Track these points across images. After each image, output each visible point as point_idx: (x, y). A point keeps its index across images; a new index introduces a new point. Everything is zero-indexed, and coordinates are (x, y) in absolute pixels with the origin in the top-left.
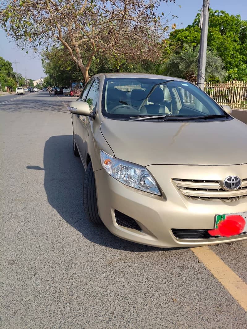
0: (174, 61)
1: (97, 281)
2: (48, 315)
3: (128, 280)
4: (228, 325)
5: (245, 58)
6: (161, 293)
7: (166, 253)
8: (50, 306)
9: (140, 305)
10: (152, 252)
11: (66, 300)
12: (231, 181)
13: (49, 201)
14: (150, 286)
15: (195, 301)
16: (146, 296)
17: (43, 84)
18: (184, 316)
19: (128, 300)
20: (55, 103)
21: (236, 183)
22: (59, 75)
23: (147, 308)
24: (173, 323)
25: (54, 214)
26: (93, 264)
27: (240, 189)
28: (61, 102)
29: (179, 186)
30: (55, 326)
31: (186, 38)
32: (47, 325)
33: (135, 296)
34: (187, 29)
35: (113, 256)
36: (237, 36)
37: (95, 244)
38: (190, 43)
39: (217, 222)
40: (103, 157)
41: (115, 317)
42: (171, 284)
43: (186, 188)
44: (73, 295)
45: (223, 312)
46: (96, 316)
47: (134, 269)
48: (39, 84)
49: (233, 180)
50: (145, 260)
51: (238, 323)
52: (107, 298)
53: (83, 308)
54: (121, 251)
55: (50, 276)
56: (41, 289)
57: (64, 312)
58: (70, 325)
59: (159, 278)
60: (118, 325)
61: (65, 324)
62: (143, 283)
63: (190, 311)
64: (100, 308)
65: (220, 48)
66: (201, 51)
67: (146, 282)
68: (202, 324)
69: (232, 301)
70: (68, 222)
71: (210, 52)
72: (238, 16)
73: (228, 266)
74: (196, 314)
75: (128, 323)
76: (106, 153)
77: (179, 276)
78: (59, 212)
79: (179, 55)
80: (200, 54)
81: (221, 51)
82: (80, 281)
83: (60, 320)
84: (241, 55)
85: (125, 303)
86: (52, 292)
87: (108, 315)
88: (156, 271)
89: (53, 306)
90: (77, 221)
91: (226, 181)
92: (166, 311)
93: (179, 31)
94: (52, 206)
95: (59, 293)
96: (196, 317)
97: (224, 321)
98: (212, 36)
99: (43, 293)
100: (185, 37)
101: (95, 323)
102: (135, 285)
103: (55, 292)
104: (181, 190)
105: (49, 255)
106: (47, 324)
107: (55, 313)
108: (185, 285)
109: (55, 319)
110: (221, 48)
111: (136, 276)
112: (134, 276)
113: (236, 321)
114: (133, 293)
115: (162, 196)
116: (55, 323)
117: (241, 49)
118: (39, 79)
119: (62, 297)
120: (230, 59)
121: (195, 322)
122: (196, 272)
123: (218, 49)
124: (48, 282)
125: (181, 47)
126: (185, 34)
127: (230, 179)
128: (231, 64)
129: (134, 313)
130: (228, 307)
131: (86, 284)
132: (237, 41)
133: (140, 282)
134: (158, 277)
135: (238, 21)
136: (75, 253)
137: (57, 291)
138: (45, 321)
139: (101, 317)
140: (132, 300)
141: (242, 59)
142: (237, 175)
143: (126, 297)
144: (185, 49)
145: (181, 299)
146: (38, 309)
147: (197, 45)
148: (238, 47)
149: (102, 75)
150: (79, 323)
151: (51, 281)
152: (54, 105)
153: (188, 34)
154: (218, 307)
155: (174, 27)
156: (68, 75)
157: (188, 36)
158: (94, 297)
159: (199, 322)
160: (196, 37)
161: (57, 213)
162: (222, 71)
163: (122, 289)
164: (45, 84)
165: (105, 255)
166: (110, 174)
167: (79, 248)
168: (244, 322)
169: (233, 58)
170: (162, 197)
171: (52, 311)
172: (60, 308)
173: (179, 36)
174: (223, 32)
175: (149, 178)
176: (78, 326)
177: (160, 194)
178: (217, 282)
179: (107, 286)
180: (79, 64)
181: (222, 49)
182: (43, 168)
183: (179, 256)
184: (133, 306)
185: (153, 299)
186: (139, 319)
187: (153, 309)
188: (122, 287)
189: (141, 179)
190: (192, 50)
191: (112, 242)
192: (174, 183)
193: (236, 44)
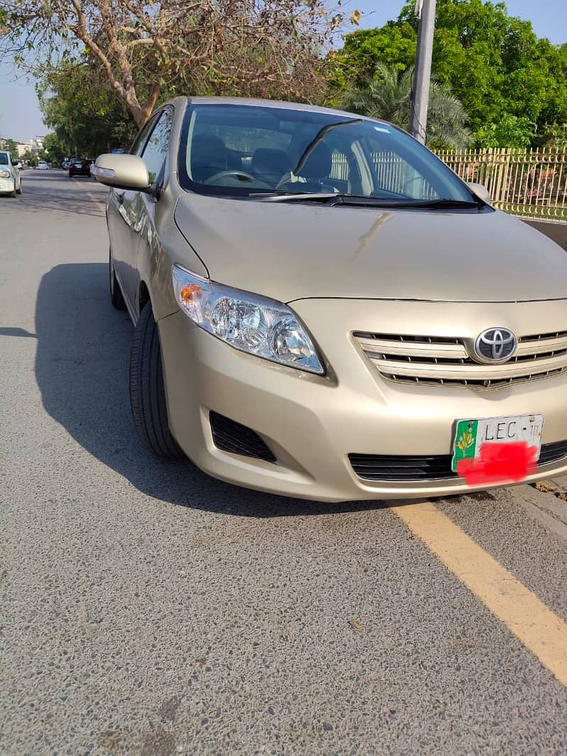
0: (355, 103)
1: (163, 587)
2: (34, 670)
3: (241, 582)
4: (482, 674)
5: (513, 105)
6: (322, 610)
7: (336, 518)
8: (41, 648)
9: (272, 638)
10: (301, 517)
11: (83, 634)
12: (492, 339)
13: (45, 408)
14: (296, 594)
15: (404, 626)
16: (285, 617)
17: (41, 153)
18: (378, 660)
19: (243, 629)
20: (69, 195)
21: (506, 345)
22: (81, 128)
23: (288, 647)
24: (351, 678)
25: (59, 435)
26: (155, 548)
27: (512, 360)
28: (85, 192)
29: (369, 352)
30: (53, 697)
31: (382, 51)
32: (32, 694)
33: (258, 618)
34: (386, 29)
35: (204, 527)
36: (499, 52)
37: (161, 501)
38: (390, 63)
39: (458, 437)
40: (179, 280)
41: (208, 669)
42: (346, 588)
43: (385, 355)
44: (101, 621)
45: (470, 647)
46: (158, 669)
47: (257, 557)
48: (30, 151)
49: (498, 337)
50: (284, 535)
51: (505, 669)
52: (187, 626)
53: (125, 649)
54: (227, 516)
55: (43, 577)
56: (19, 609)
57: (76, 663)
58: (91, 693)
59: (317, 576)
60: (216, 688)
61: (78, 690)
62: (278, 587)
63: (392, 649)
64: (171, 650)
65: (458, 78)
66: (419, 73)
67: (285, 585)
68: (421, 676)
69: (492, 622)
70: (92, 453)
71: (436, 86)
72: (501, 6)
73: (481, 546)
74: (408, 655)
75: (241, 682)
76: (187, 271)
77: (365, 571)
78: (71, 432)
79: (366, 90)
80: (416, 79)
81: (461, 86)
82: (122, 587)
83: (66, 683)
84: (506, 97)
85: (234, 635)
86: (48, 616)
87: (191, 665)
88: (310, 559)
89: (48, 649)
90: (117, 452)
91: (481, 340)
92: (334, 652)
93: (367, 33)
94: (54, 418)
95: (64, 618)
96: (407, 661)
97: (474, 666)
98: (442, 48)
99: (23, 618)
100: (379, 49)
101: (156, 686)
102: (260, 593)
103: (54, 615)
104: (373, 360)
105: (42, 530)
106: (30, 693)
107: (52, 664)
108: (381, 590)
109: (54, 678)
110: (460, 78)
111: (263, 571)
112: (257, 572)
113: (502, 665)
114: (254, 612)
115: (327, 375)
116: (53, 689)
117: (505, 83)
118: (32, 141)
119: (73, 625)
120: (480, 106)
121: (405, 672)
122: (406, 560)
123: (454, 81)
124: (38, 592)
125: (372, 72)
126: (380, 40)
127: (490, 335)
128: (483, 118)
129: (255, 658)
130: (482, 636)
131: (137, 595)
132: (497, 65)
133: (271, 586)
134: (316, 573)
135: (499, 16)
136: (108, 525)
137: (60, 614)
138: (25, 685)
139: (171, 671)
140: (251, 628)
141: (508, 106)
142: (506, 327)
143: (236, 622)
144: (380, 77)
145: (371, 621)
146: (9, 656)
147: (406, 69)
148: (499, 79)
149: (180, 100)
150: (116, 686)
151: (47, 589)
152: (67, 199)
153: (386, 41)
154: (458, 637)
155: (356, 18)
156: (102, 130)
157: (388, 46)
158: (156, 623)
159: (415, 674)
160: (405, 50)
161: (67, 435)
162: (461, 132)
163: (226, 604)
164: (46, 152)
165: (186, 527)
166: (197, 321)
167: (119, 511)
168: (519, 667)
169: (488, 103)
170: (328, 378)
171: (47, 659)
172: (65, 653)
173: (366, 44)
174: (465, 42)
175: (295, 333)
176: (113, 695)
177: (322, 371)
178: (457, 581)
179: (189, 598)
180: (128, 99)
181: (463, 81)
182: (35, 333)
183: (365, 525)
184: (252, 643)
185: (303, 623)
186: (269, 672)
187: (303, 646)
188: (226, 598)
189: (277, 335)
190: (396, 81)
191: (203, 497)
192: (357, 345)
193: (494, 70)
